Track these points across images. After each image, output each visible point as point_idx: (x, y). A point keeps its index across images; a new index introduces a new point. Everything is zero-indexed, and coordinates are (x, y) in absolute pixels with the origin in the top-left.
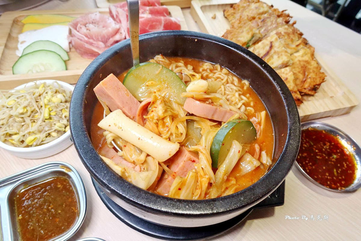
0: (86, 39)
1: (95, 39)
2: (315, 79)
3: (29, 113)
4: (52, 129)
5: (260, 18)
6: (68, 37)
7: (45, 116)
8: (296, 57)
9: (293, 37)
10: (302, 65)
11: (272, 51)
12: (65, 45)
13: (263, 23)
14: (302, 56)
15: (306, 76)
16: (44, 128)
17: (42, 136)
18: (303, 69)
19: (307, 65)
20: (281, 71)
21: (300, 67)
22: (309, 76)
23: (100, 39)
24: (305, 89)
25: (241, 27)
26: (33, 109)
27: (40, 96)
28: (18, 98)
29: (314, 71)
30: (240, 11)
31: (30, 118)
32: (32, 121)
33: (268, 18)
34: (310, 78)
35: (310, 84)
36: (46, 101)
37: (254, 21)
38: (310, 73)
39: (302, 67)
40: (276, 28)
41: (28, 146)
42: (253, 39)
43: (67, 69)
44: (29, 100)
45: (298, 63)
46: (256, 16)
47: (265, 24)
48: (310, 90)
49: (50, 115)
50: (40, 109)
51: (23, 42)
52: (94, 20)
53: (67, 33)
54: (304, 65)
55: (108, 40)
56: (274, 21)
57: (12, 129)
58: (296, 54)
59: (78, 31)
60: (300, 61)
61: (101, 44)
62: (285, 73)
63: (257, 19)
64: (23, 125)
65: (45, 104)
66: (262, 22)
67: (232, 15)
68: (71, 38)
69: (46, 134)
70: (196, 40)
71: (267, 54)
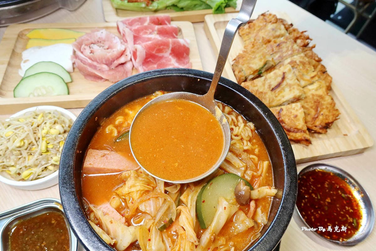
0: (90, 61)
1: (98, 61)
2: (327, 117)
3: (25, 147)
4: (48, 163)
5: (275, 42)
6: (72, 58)
7: (42, 149)
8: (310, 90)
9: (308, 67)
10: (315, 100)
11: (284, 83)
12: (68, 65)
13: (278, 48)
14: (317, 90)
15: (318, 111)
16: (40, 162)
17: (38, 170)
18: (316, 104)
19: (321, 100)
20: (291, 107)
21: (313, 102)
22: (322, 113)
23: (104, 62)
24: (316, 126)
25: (253, 52)
26: (30, 141)
27: (38, 126)
28: (16, 129)
29: (327, 108)
30: (255, 31)
31: (27, 151)
32: (29, 154)
33: (284, 42)
34: (322, 114)
35: (322, 121)
36: (44, 131)
37: (269, 45)
38: (323, 109)
39: (315, 102)
40: (292, 55)
41: (23, 180)
42: (266, 66)
43: (69, 94)
44: (27, 133)
45: (311, 96)
46: (271, 39)
47: (281, 50)
48: (321, 129)
49: (47, 148)
50: (37, 142)
51: (25, 62)
52: (99, 38)
53: (71, 53)
54: (317, 100)
55: (112, 62)
56: (290, 47)
57: (9, 162)
58: (310, 87)
59: (82, 52)
60: (313, 95)
61: (105, 67)
62: (295, 109)
63: (272, 43)
64: (20, 158)
65: (42, 135)
66: (277, 46)
67: (247, 35)
68: (74, 60)
69: (42, 168)
70: (199, 80)
71: (279, 85)
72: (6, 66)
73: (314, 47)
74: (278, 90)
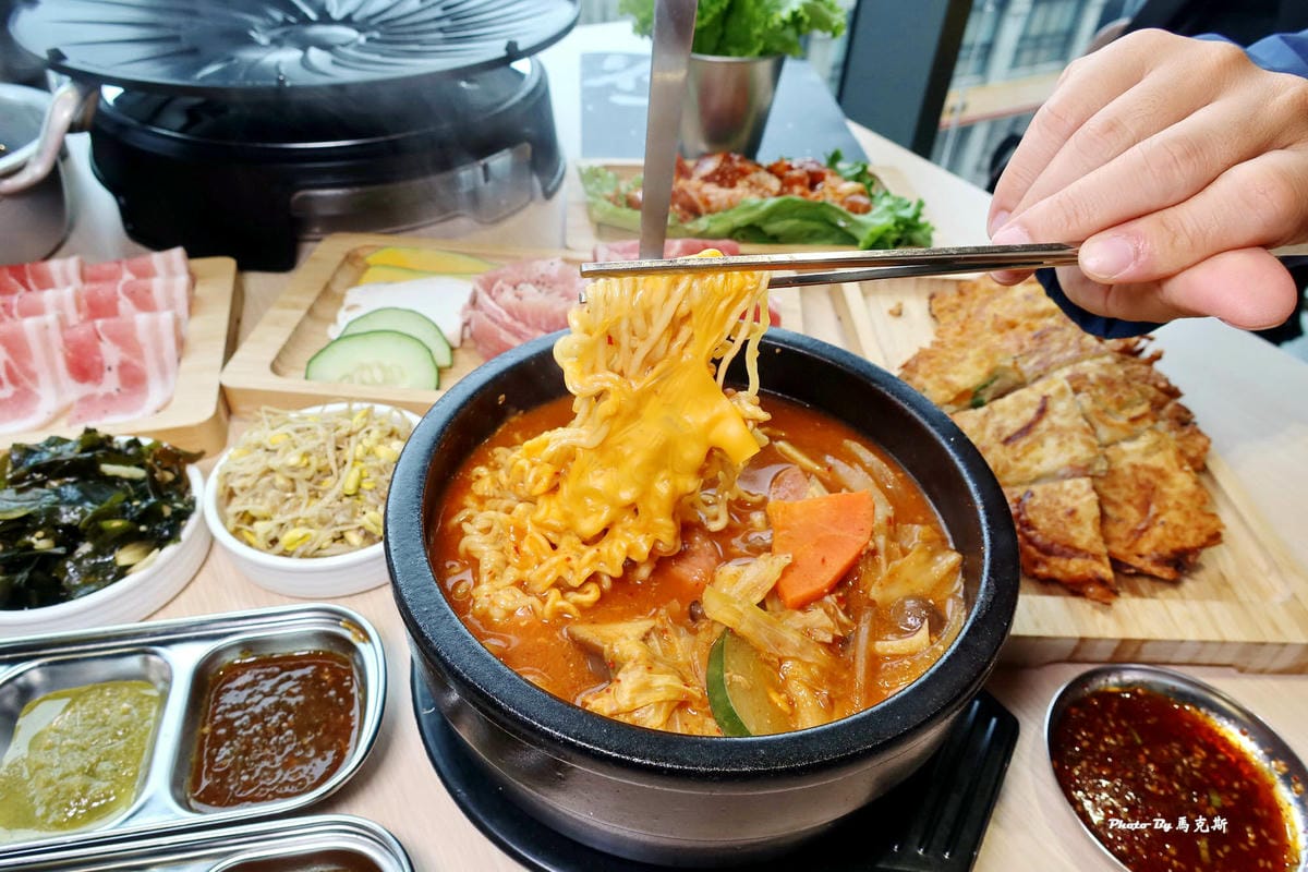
0: (507, 319)
1: (529, 320)
2: (1179, 531)
3: (309, 473)
4: (353, 523)
5: (1030, 328)
6: (465, 309)
7: (346, 487)
8: (1124, 454)
9: (1124, 392)
10: (1142, 482)
11: (1044, 424)
12: (452, 327)
13: (1036, 342)
14: (1147, 453)
15: (1151, 514)
16: (334, 515)
17: (325, 535)
18: (1144, 492)
19: (1159, 482)
20: (1061, 488)
21: (1133, 486)
22: (1162, 519)
23: (544, 327)
24: (1140, 556)
25: (962, 345)
26: (323, 462)
27: (349, 436)
28: (298, 431)
29: (1179, 506)
30: (977, 302)
31: (311, 485)
32: (313, 493)
33: (1056, 329)
34: (1163, 523)
35: (1161, 542)
36: (360, 451)
37: (1011, 333)
38: (1166, 508)
39: (1141, 487)
40: (1075, 360)
41: (285, 554)
42: (996, 384)
43: (437, 389)
44: (321, 441)
45: (1128, 471)
46: (1020, 319)
47: (1044, 346)
48: (1156, 562)
49: (359, 487)
50: (339, 468)
51: (351, 308)
52: (543, 276)
53: (465, 299)
54: (1148, 481)
56: (1074, 339)
57: (261, 504)
58: (1126, 446)
59: (493, 299)
60: (1134, 467)
62: (1072, 493)
63: (1019, 329)
64: (288, 499)
65: (355, 456)
66: (1035, 337)
67: (951, 311)
68: (470, 312)
69: (336, 532)
70: (778, 351)
71: (1027, 429)
72: (302, 313)
73: (1157, 357)
74: (1024, 442)
